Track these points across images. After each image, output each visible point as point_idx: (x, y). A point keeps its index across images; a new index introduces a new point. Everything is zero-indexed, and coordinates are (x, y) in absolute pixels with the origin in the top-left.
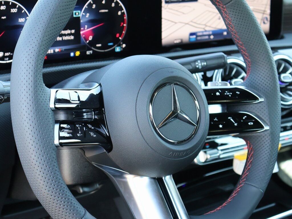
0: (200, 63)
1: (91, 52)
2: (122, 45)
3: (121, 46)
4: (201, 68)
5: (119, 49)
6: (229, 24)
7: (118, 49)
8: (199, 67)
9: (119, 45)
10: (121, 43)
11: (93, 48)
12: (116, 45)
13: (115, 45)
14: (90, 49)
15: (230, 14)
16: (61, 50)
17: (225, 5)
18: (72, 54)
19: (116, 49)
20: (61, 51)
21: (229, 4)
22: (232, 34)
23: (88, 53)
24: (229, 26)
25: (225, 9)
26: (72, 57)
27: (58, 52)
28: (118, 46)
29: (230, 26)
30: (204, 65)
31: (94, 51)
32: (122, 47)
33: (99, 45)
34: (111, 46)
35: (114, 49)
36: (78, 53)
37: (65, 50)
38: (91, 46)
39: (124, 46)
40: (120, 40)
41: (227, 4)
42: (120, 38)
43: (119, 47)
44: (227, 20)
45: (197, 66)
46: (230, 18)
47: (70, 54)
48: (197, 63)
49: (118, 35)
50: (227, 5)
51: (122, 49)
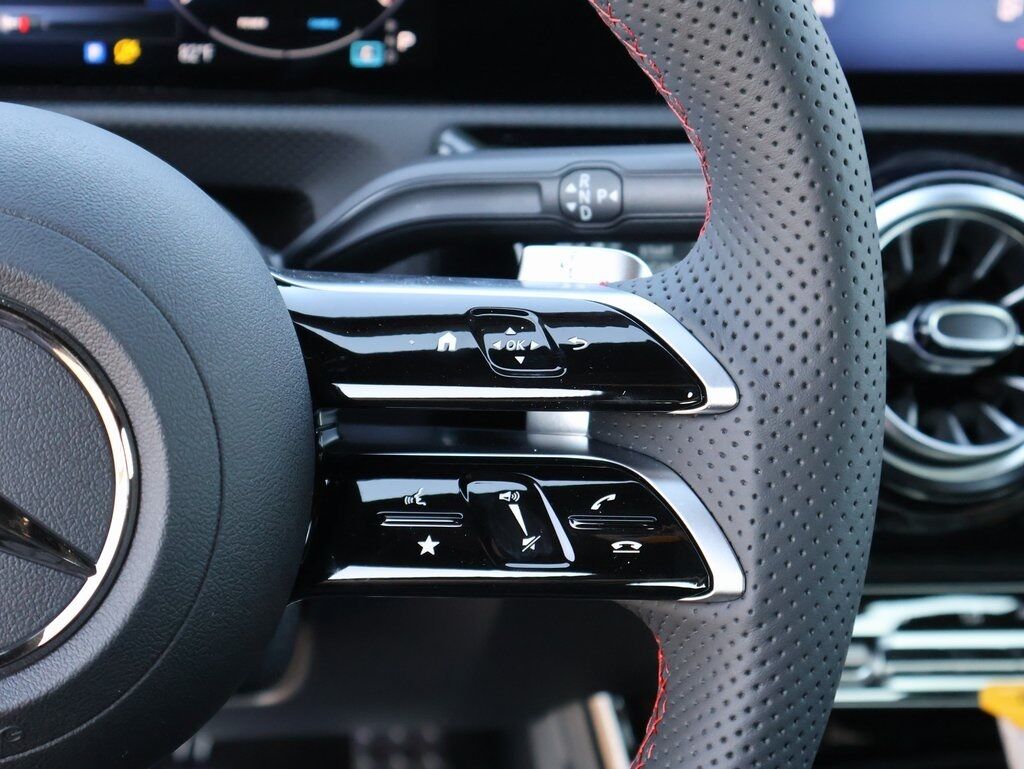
0: (585, 190)
1: (207, 51)
2: (395, 34)
3: (390, 41)
4: (592, 220)
5: (374, 52)
7: (367, 55)
8: (577, 211)
9: (378, 35)
10: (391, 26)
11: (215, 33)
12: (356, 33)
13: (351, 30)
14: (200, 38)
16: (33, 22)
18: (94, 52)
19: (359, 51)
20: (34, 30)
23: (188, 53)
26: (94, 67)
27: (15, 33)
28: (368, 37)
30: (607, 201)
31: (220, 50)
32: (395, 48)
33: (257, 23)
35: (345, 53)
36: (127, 51)
37: (56, 27)
38: (210, 23)
39: (406, 40)
40: (381, 7)
43: (377, 45)
45: (571, 207)
47: (80, 52)
48: (570, 189)
51: (392, 57)
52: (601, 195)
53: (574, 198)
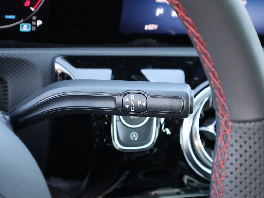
0: (133, 101)
2: (36, 21)
3: (34, 23)
4: (135, 111)
5: (28, 27)
6: (218, 164)
7: (25, 28)
9: (30, 21)
10: (34, 18)
12: (22, 21)
13: (20, 20)
15: (232, 145)
17: (234, 121)
19: (23, 26)
21: (242, 125)
22: (214, 189)
24: (218, 168)
25: (228, 129)
28: (25, 22)
29: (219, 170)
30: (141, 105)
32: (36, 26)
34: (11, 21)
35: (18, 26)
39: (39, 23)
40: (32, 12)
41: (240, 122)
42: (32, 9)
43: (30, 25)
44: (220, 155)
45: (127, 106)
46: (226, 155)
48: (127, 100)
49: (27, 3)
50: (237, 125)
51: (34, 29)
52: (139, 103)
53: (129, 104)
